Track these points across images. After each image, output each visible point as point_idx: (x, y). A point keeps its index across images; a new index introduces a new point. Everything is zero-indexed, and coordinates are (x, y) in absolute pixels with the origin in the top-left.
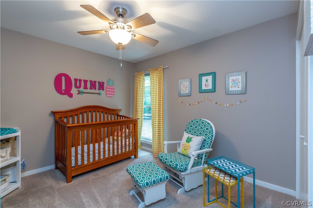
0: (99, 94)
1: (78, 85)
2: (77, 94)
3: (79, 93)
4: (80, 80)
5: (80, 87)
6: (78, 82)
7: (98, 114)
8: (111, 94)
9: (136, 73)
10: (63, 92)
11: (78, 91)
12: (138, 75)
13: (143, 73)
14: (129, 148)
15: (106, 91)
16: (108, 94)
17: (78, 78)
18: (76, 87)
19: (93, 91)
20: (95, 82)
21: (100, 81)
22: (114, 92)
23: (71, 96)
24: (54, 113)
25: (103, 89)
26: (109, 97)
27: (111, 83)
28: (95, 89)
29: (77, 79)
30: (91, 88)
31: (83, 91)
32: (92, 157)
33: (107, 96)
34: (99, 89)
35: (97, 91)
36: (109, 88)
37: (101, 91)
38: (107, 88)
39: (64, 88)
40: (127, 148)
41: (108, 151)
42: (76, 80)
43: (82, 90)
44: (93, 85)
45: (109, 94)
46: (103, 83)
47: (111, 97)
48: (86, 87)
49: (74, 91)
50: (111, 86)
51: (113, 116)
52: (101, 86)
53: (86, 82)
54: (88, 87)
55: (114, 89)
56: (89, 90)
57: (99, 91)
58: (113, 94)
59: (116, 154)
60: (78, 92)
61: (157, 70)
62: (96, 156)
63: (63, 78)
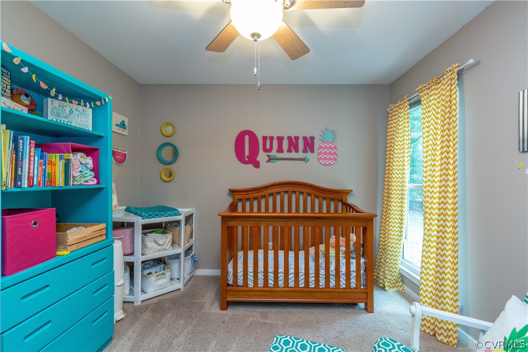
0: (303, 160)
1: (268, 147)
2: (267, 162)
3: (270, 159)
4: (272, 138)
5: (271, 150)
6: (268, 142)
7: (301, 198)
8: (330, 159)
9: (391, 105)
10: (247, 159)
11: (268, 156)
12: (395, 109)
13: (405, 102)
14: (346, 281)
15: (319, 154)
16: (323, 159)
17: (268, 135)
18: (265, 150)
19: (293, 155)
20: (297, 138)
21: (306, 136)
22: (335, 154)
23: (257, 165)
24: (232, 192)
25: (312, 151)
26: (325, 165)
27: (329, 137)
28: (297, 151)
29: (267, 137)
30: (289, 151)
31: (275, 156)
32: (263, 277)
33: (320, 163)
34: (305, 151)
35: (300, 154)
36: (326, 147)
37: (309, 155)
38: (320, 147)
39: (247, 153)
40: (341, 279)
41: (294, 275)
42: (265, 138)
43: (274, 154)
44: (293, 144)
45: (325, 159)
46: (313, 138)
47: (330, 165)
48: (280, 150)
49: (262, 157)
50: (330, 143)
51: (332, 204)
52: (309, 144)
53: (280, 139)
54: (283, 149)
55: (335, 148)
56: (286, 155)
57: (305, 154)
58: (335, 159)
59: (313, 286)
60: (267, 158)
61: (439, 83)
62: (270, 277)
63: (247, 138)
